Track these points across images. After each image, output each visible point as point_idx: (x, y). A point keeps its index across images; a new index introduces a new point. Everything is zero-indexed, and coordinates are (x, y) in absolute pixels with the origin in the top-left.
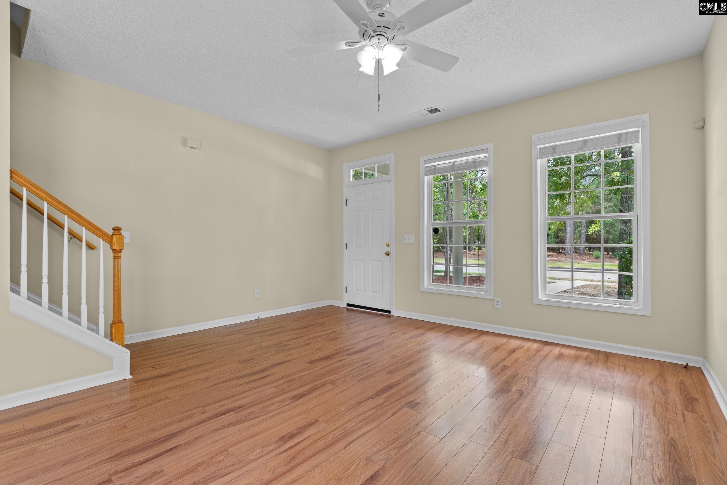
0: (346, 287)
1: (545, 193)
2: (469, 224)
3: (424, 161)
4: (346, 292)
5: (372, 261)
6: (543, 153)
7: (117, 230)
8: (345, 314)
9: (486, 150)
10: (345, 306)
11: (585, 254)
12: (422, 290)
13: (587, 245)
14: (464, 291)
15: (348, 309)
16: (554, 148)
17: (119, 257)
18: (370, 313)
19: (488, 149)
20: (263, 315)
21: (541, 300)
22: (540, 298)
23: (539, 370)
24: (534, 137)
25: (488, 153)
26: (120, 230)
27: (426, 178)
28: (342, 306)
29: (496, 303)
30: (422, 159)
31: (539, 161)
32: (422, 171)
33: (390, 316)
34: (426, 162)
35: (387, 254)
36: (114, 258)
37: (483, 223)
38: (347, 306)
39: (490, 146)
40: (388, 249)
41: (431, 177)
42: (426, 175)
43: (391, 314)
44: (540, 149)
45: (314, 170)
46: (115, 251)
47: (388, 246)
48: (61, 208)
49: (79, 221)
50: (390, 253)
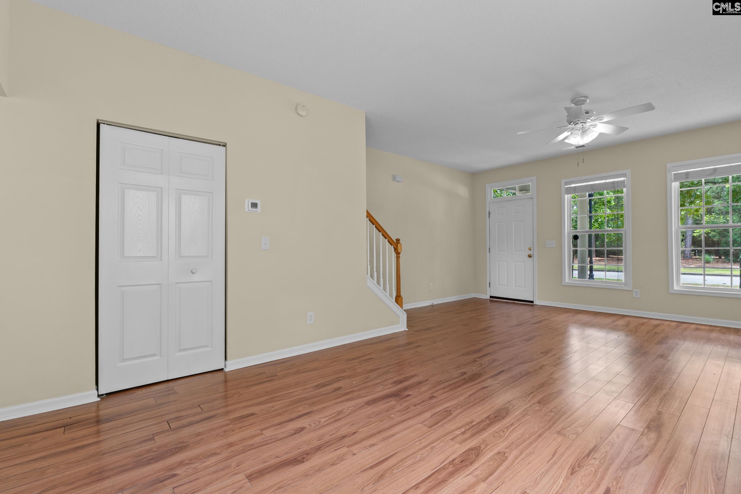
0: (490, 283)
1: (679, 208)
2: (607, 232)
3: (565, 183)
4: (490, 287)
5: (514, 261)
6: (677, 177)
7: (398, 240)
8: (489, 303)
9: (625, 175)
10: (489, 298)
11: (692, 258)
12: (563, 284)
13: (693, 248)
14: (604, 284)
15: (491, 301)
16: (687, 174)
17: (399, 257)
18: (514, 303)
19: (625, 174)
20: (436, 302)
21: (676, 290)
22: (675, 288)
23: (684, 335)
24: (668, 165)
25: (626, 177)
26: (399, 240)
27: (566, 196)
28: (486, 298)
29: (634, 294)
30: (563, 182)
31: (673, 184)
32: (563, 190)
33: (533, 306)
34: (566, 183)
35: (530, 256)
36: (397, 257)
37: (622, 231)
38: (490, 298)
39: (628, 172)
40: (530, 252)
41: (570, 196)
42: (566, 194)
43: (534, 303)
44: (674, 174)
45: (463, 191)
46: (398, 253)
47: (531, 250)
48: (379, 228)
49: (385, 235)
50: (532, 256)
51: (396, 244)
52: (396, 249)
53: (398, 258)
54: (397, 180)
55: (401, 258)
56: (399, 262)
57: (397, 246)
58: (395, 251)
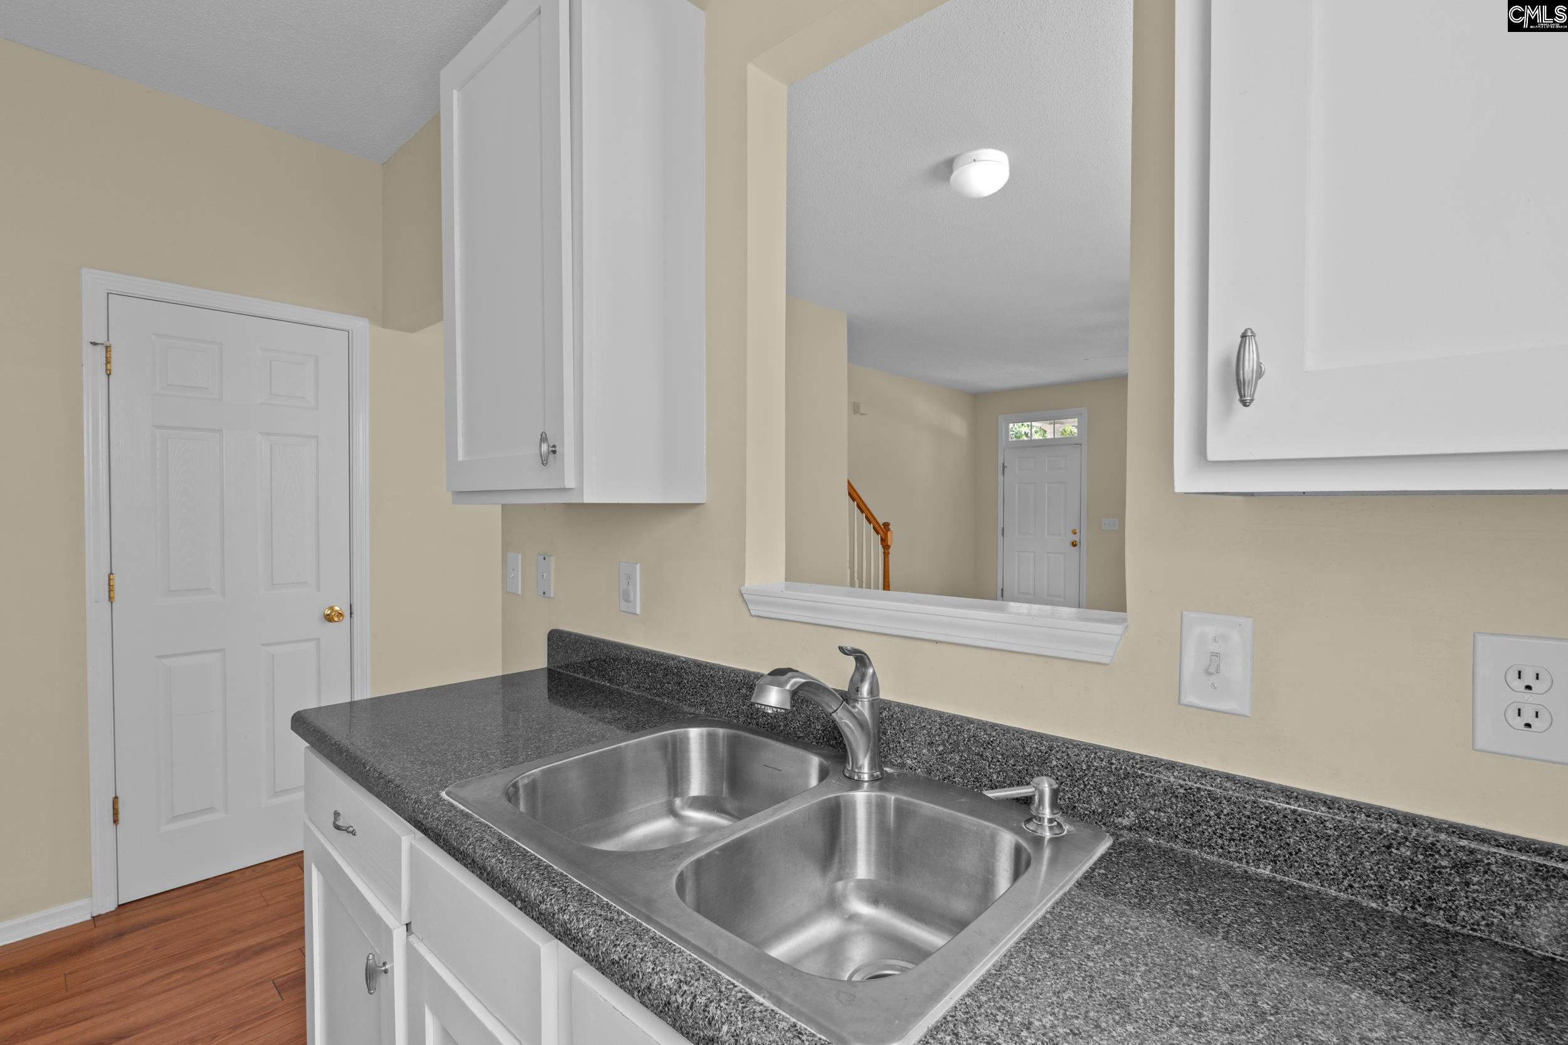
5: (1047, 551)
7: (886, 525)
17: (889, 554)
26: (890, 525)
35: (1074, 544)
36: (884, 553)
40: (1076, 538)
45: (958, 425)
46: (886, 547)
47: (1075, 533)
48: (862, 508)
49: (870, 519)
50: (1078, 543)
51: (883, 530)
52: (884, 541)
53: (886, 554)
54: (861, 412)
55: (890, 556)
56: (888, 562)
57: (886, 535)
58: (881, 544)
